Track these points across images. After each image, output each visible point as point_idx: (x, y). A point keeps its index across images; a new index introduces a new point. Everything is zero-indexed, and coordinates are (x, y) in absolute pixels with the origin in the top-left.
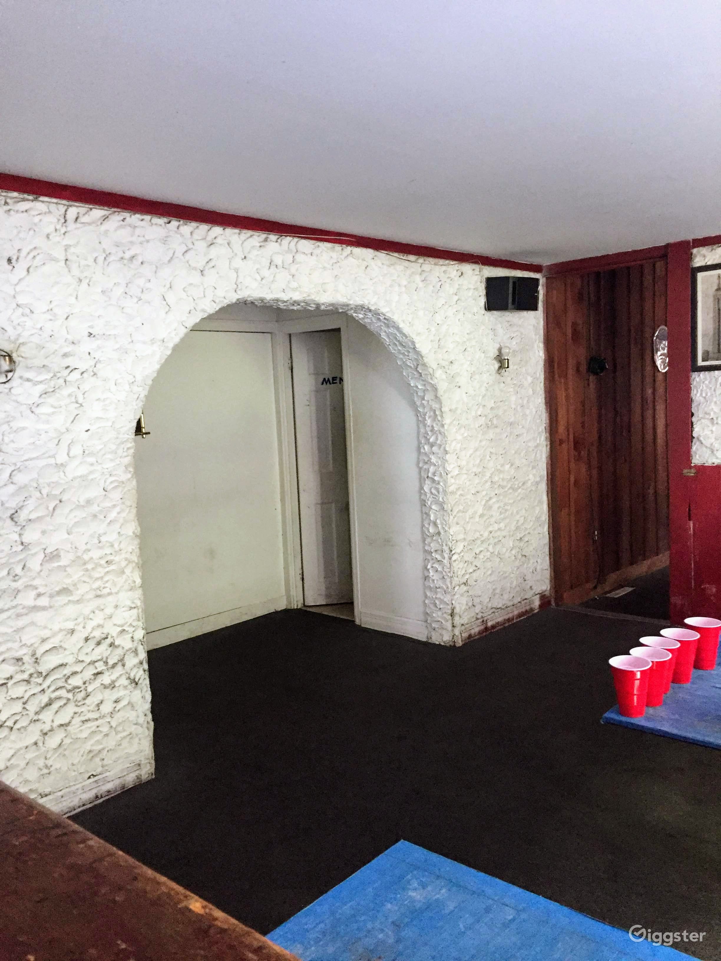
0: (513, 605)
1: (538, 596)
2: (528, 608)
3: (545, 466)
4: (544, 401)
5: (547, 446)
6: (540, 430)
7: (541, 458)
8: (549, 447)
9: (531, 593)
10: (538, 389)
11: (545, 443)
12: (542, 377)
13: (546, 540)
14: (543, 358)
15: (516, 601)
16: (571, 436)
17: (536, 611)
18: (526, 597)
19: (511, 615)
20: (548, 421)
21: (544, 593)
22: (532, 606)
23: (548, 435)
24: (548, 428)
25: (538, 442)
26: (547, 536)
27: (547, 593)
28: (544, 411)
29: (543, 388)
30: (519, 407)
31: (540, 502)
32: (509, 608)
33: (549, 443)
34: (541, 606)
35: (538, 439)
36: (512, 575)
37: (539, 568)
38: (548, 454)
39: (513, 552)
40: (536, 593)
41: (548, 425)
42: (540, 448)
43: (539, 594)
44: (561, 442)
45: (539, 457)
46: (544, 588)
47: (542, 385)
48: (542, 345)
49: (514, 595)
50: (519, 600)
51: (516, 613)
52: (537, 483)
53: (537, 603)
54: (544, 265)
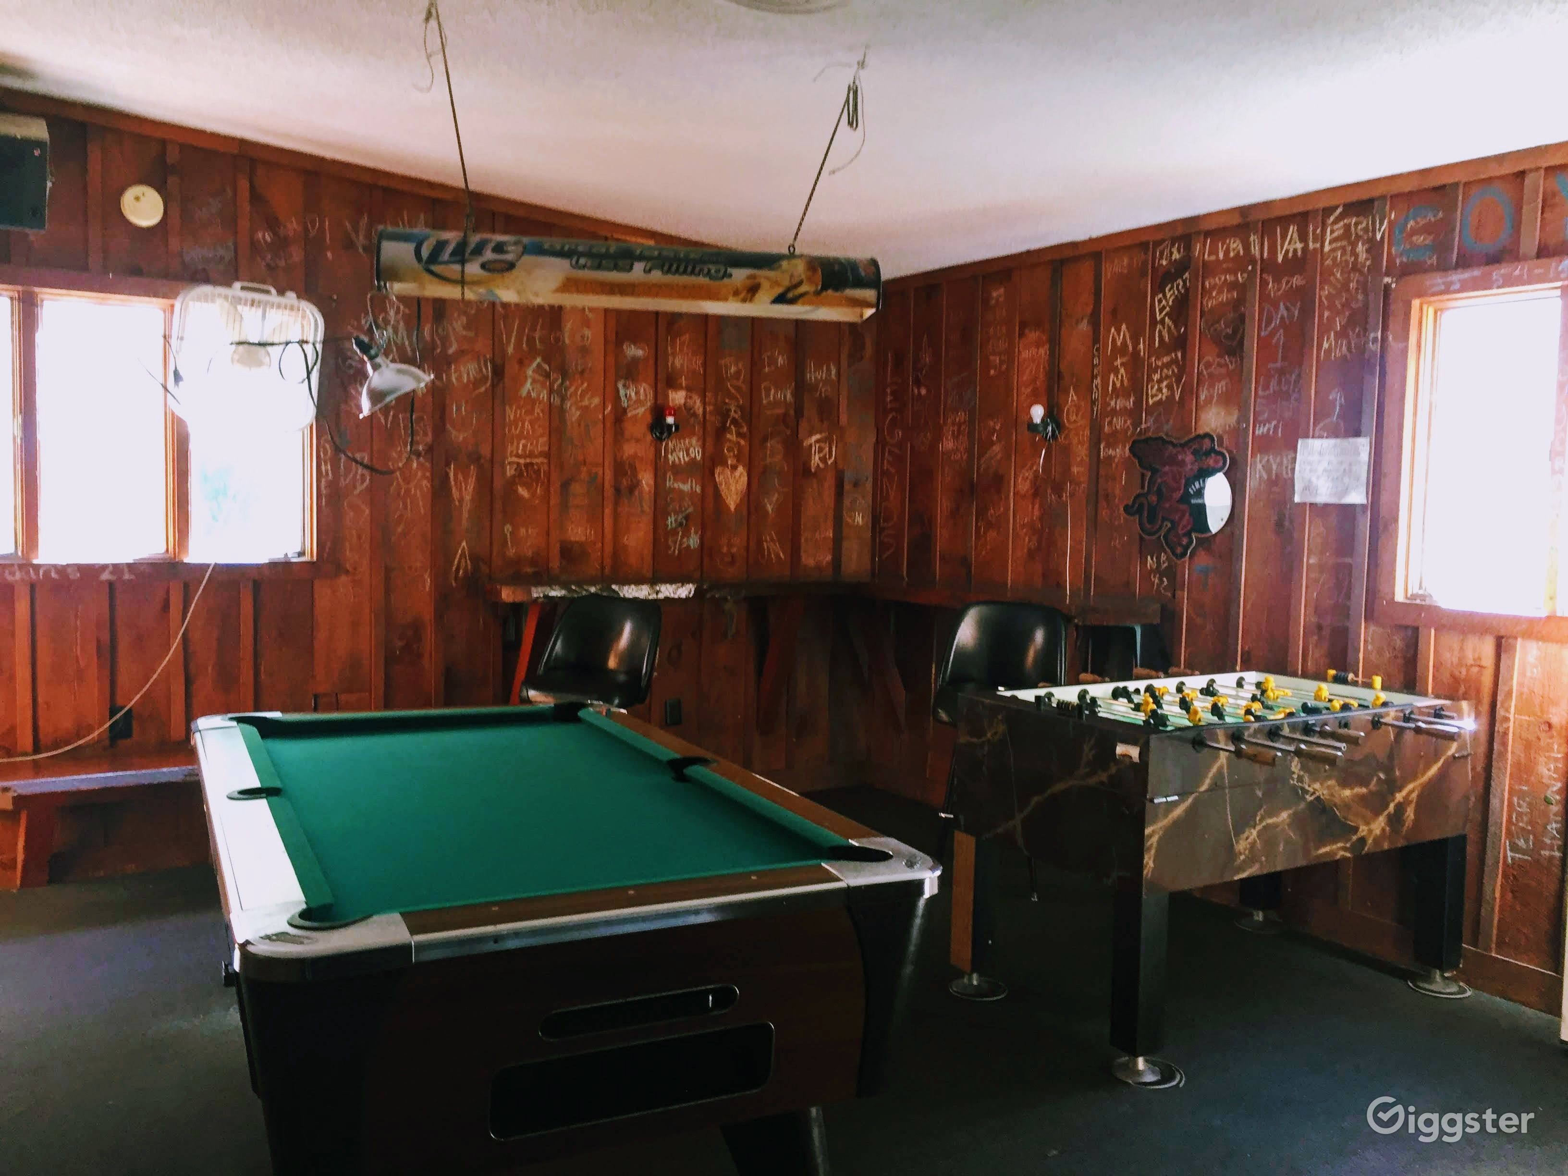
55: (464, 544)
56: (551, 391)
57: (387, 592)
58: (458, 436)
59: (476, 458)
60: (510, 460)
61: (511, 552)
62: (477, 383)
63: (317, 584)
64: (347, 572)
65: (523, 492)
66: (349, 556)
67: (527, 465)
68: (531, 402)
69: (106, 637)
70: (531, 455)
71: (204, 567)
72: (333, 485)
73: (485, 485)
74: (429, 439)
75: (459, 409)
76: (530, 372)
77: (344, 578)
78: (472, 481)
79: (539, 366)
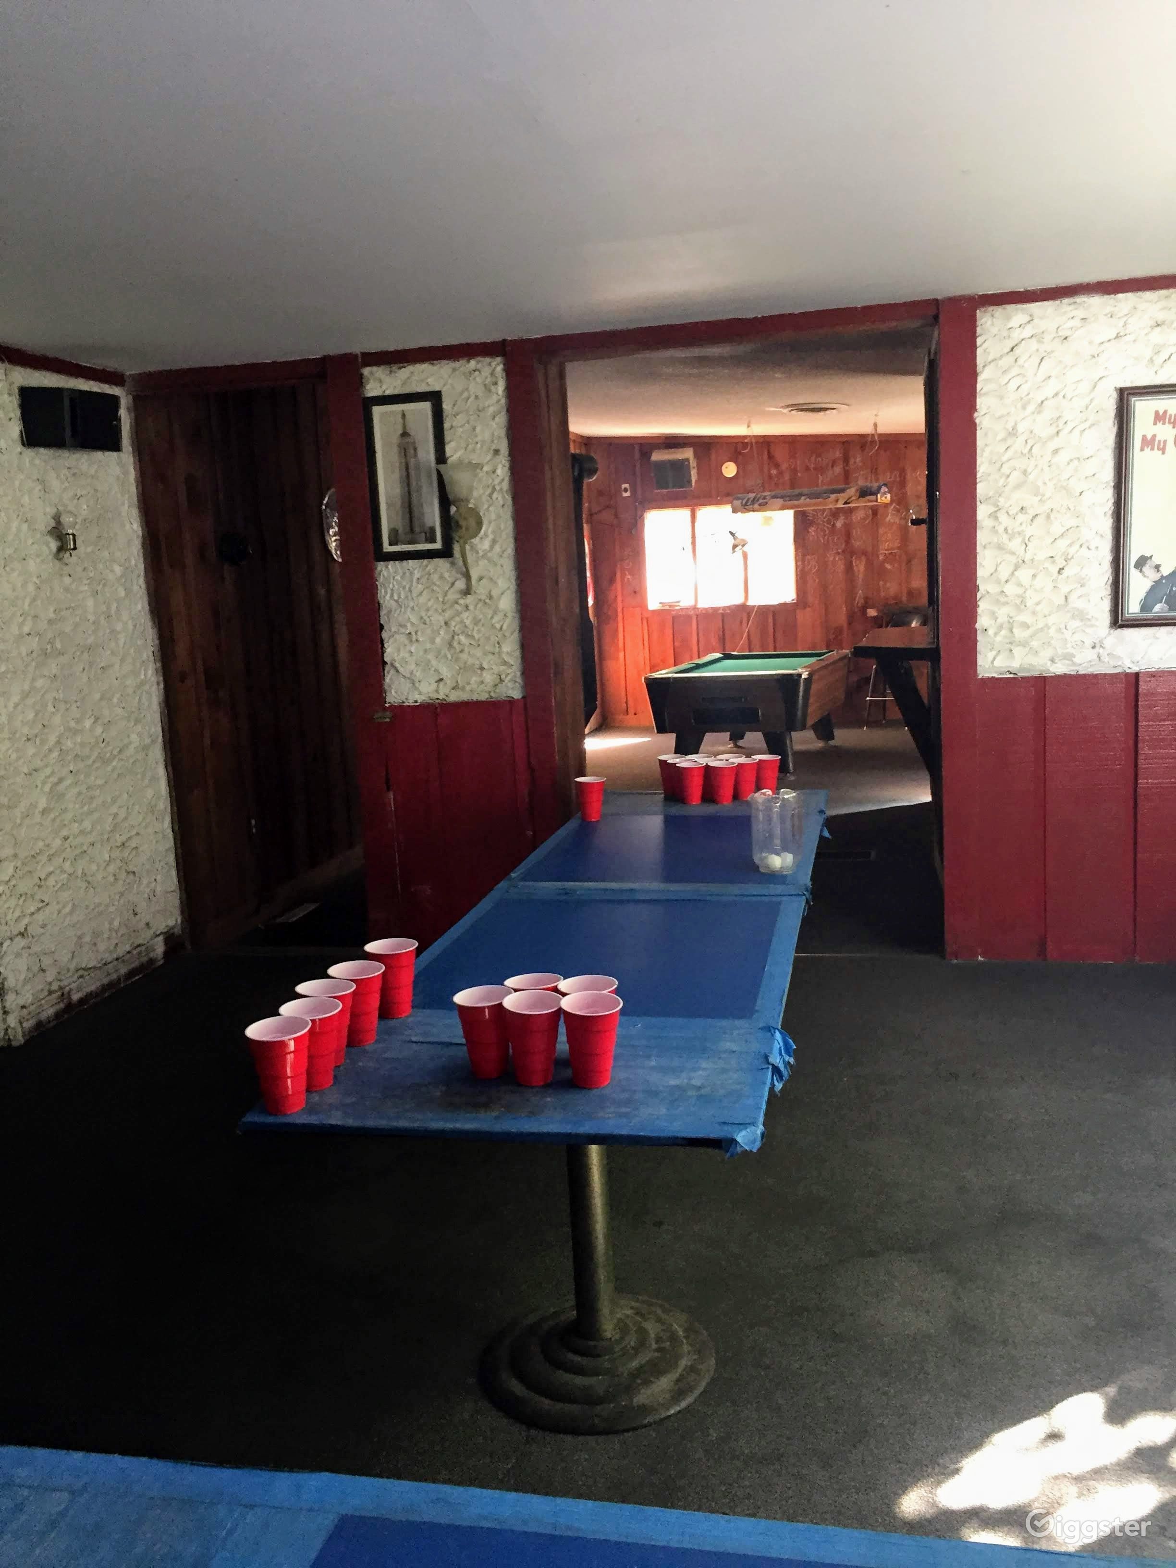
0: (117, 959)
1: (161, 938)
2: (144, 959)
3: (157, 717)
4: (147, 608)
5: (158, 684)
6: (145, 656)
7: (149, 706)
8: (162, 686)
9: (150, 933)
10: (136, 588)
11: (154, 679)
12: (141, 566)
13: (169, 842)
14: (140, 533)
15: (121, 951)
16: (200, 667)
17: (161, 963)
18: (141, 941)
19: (114, 976)
20: (157, 642)
21: (172, 931)
22: (152, 955)
23: (159, 665)
24: (158, 654)
25: (143, 677)
26: (171, 835)
27: (177, 931)
28: (149, 624)
29: (144, 586)
30: (102, 618)
31: (154, 779)
32: (110, 966)
33: (161, 678)
34: (166, 954)
35: (143, 672)
36: (112, 909)
37: (159, 889)
38: (162, 698)
39: (112, 868)
40: (158, 932)
41: (157, 649)
42: (147, 687)
43: (161, 933)
44: (183, 678)
45: (146, 704)
46: (171, 922)
47: (142, 581)
48: (135, 512)
49: (117, 942)
50: (128, 948)
51: (123, 970)
52: (145, 748)
53: (159, 948)
54: (128, 373)
55: (860, 592)
56: (901, 519)
57: (826, 614)
58: (857, 544)
59: (865, 553)
60: (882, 552)
61: (883, 594)
62: (865, 519)
63: (798, 611)
64: (809, 607)
65: (888, 566)
66: (810, 599)
67: (890, 554)
68: (891, 524)
69: (721, 633)
70: (892, 549)
71: (754, 606)
72: (802, 570)
73: (870, 564)
74: (843, 546)
75: (857, 532)
76: (890, 511)
77: (808, 609)
78: (863, 563)
79: (894, 507)
